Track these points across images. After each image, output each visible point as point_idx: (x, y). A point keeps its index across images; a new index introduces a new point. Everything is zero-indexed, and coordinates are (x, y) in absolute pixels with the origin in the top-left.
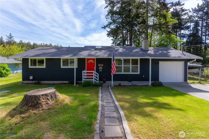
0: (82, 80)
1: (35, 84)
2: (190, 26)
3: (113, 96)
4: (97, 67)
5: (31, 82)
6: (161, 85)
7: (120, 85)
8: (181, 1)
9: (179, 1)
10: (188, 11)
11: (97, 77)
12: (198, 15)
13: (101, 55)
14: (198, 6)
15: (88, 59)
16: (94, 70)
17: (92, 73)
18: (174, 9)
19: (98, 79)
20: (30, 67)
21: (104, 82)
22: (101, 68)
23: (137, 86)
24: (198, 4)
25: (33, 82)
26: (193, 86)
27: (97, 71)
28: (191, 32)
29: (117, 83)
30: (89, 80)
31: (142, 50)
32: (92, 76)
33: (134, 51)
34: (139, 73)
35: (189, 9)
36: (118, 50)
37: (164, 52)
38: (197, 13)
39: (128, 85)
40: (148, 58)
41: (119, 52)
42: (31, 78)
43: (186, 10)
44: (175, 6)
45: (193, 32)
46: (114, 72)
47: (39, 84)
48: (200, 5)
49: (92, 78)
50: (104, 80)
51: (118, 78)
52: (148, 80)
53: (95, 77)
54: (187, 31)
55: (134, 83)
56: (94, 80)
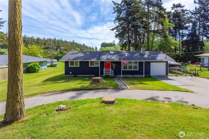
0: (103, 74)
1: (74, 76)
2: (189, 26)
3: (123, 82)
4: (112, 66)
5: (70, 75)
6: (150, 77)
7: (126, 77)
8: (181, 4)
9: (179, 4)
10: (189, 11)
11: (112, 73)
12: (195, 16)
13: (115, 59)
14: (196, 9)
15: (106, 62)
16: (110, 68)
17: (110, 70)
18: (175, 10)
19: (113, 74)
20: (70, 66)
21: (116, 75)
22: (114, 67)
23: (136, 77)
24: (196, 7)
25: (73, 75)
26: (169, 77)
27: (112, 68)
28: (190, 32)
29: (125, 76)
30: (108, 74)
31: (141, 54)
32: (110, 72)
33: (135, 55)
34: (138, 70)
35: (190, 10)
36: (125, 54)
37: (154, 55)
38: (195, 15)
39: (131, 77)
40: (143, 61)
41: (125, 56)
42: (71, 73)
43: (187, 10)
44: (176, 7)
45: (192, 32)
46: (122, 69)
47: (75, 76)
48: (197, 8)
49: (110, 73)
50: (116, 74)
51: (125, 73)
52: (143, 74)
53: (111, 72)
54: (186, 31)
55: (135, 76)
56: (110, 74)
